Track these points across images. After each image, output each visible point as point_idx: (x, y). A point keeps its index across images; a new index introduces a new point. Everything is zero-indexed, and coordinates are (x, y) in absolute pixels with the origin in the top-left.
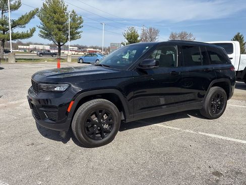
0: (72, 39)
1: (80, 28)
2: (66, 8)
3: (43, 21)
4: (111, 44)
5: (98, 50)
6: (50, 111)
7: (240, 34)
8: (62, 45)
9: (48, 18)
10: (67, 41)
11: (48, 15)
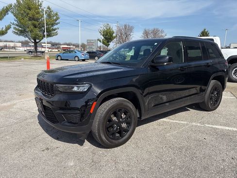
0: (49, 36)
1: (57, 24)
2: (41, 4)
3: (17, 18)
4: (88, 40)
5: (72, 46)
6: (69, 114)
7: (206, 30)
8: (38, 42)
9: (22, 14)
10: (43, 38)
11: (22, 12)
